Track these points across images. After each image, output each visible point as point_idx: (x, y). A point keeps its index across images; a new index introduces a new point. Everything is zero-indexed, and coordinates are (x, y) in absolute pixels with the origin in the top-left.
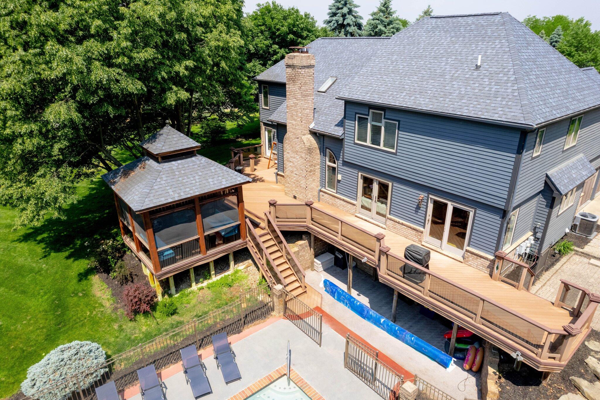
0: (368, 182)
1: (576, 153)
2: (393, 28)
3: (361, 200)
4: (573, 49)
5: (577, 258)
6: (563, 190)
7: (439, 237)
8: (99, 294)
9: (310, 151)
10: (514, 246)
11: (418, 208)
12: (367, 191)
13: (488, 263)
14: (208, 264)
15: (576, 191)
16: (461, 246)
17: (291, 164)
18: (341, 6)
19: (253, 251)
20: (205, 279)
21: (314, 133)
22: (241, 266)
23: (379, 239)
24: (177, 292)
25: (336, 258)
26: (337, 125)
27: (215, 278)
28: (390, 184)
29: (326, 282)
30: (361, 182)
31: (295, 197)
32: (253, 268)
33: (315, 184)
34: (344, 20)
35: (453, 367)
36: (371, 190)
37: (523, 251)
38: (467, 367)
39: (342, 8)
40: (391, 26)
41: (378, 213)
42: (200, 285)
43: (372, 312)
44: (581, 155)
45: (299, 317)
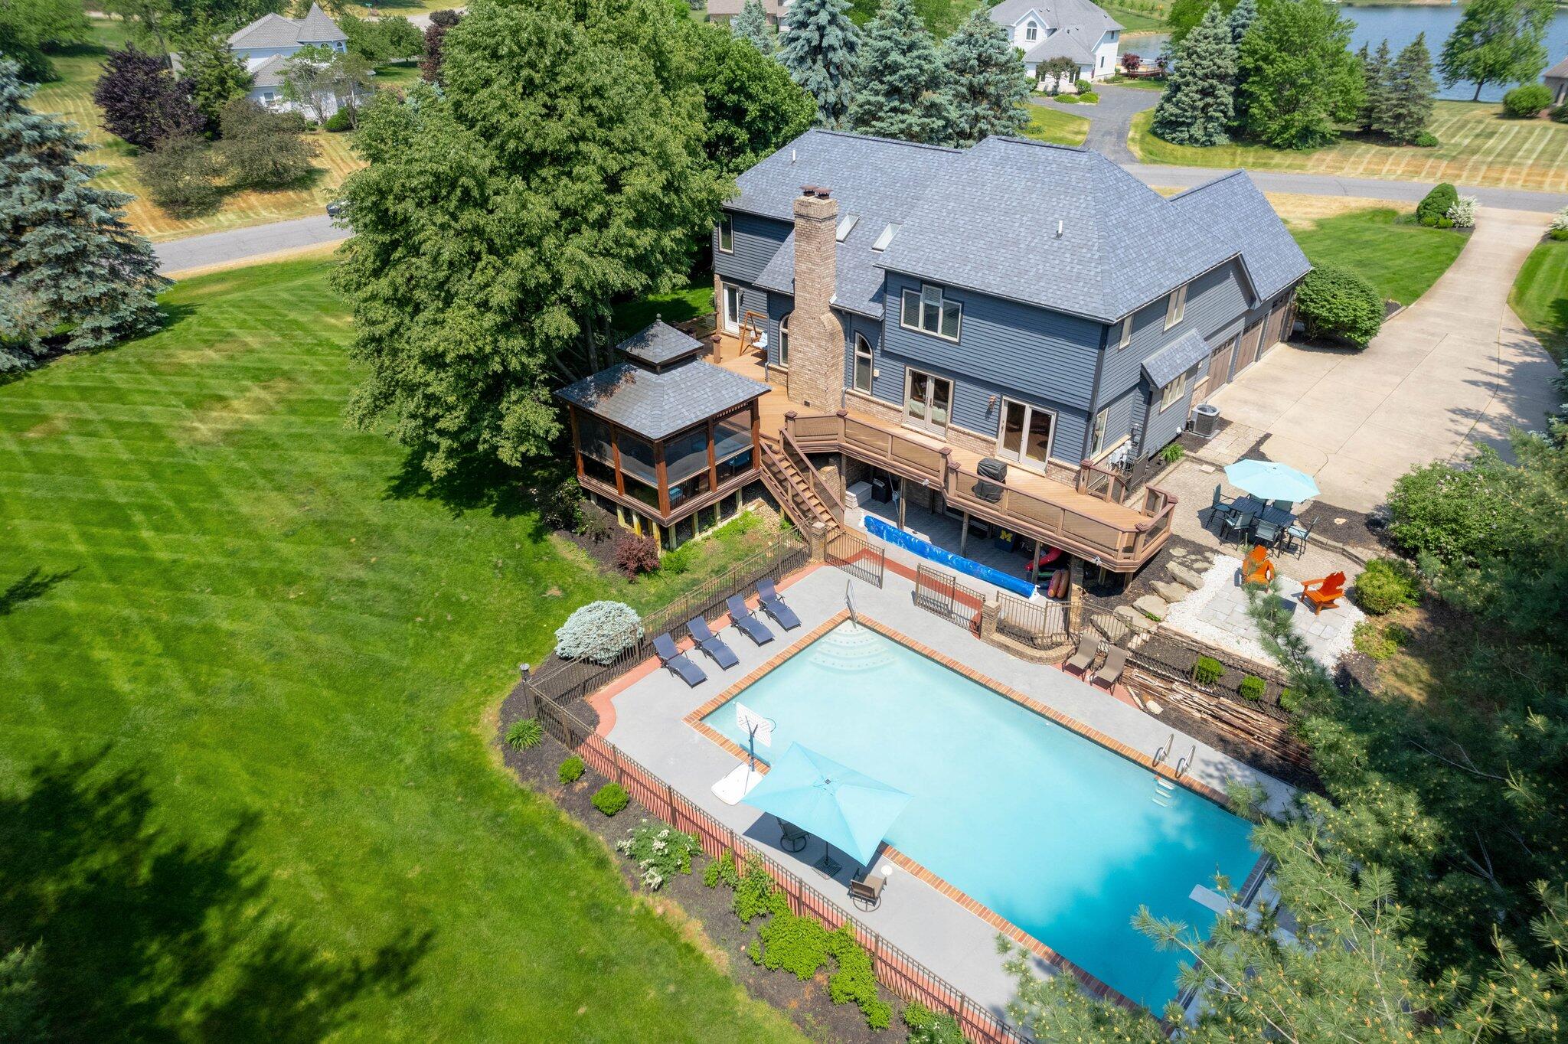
0: (919, 380)
1: (1186, 330)
2: (919, 57)
3: (911, 404)
4: (1273, 47)
5: (1187, 465)
6: (1160, 382)
7: (1017, 449)
8: (570, 557)
9: (832, 336)
10: (1105, 453)
11: (989, 412)
12: (918, 393)
13: (1074, 475)
14: (712, 507)
15: (1187, 378)
16: (1042, 458)
17: (801, 355)
18: (814, 8)
19: (770, 484)
20: (710, 526)
21: (836, 311)
22: (751, 507)
23: (944, 454)
24: (679, 544)
25: (875, 488)
26: (872, 300)
27: (721, 525)
28: (952, 382)
29: (867, 520)
30: (909, 379)
31: (807, 404)
32: (767, 509)
33: (837, 383)
34: (822, 36)
35: (1036, 597)
36: (924, 390)
37: (1117, 460)
38: (1051, 592)
39: (816, 13)
40: (915, 53)
41: (934, 421)
42: (704, 535)
43: (937, 550)
44: (1194, 331)
45: (846, 562)
